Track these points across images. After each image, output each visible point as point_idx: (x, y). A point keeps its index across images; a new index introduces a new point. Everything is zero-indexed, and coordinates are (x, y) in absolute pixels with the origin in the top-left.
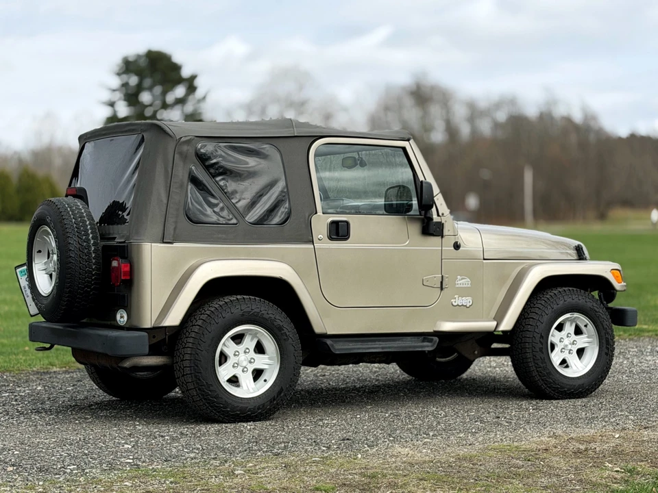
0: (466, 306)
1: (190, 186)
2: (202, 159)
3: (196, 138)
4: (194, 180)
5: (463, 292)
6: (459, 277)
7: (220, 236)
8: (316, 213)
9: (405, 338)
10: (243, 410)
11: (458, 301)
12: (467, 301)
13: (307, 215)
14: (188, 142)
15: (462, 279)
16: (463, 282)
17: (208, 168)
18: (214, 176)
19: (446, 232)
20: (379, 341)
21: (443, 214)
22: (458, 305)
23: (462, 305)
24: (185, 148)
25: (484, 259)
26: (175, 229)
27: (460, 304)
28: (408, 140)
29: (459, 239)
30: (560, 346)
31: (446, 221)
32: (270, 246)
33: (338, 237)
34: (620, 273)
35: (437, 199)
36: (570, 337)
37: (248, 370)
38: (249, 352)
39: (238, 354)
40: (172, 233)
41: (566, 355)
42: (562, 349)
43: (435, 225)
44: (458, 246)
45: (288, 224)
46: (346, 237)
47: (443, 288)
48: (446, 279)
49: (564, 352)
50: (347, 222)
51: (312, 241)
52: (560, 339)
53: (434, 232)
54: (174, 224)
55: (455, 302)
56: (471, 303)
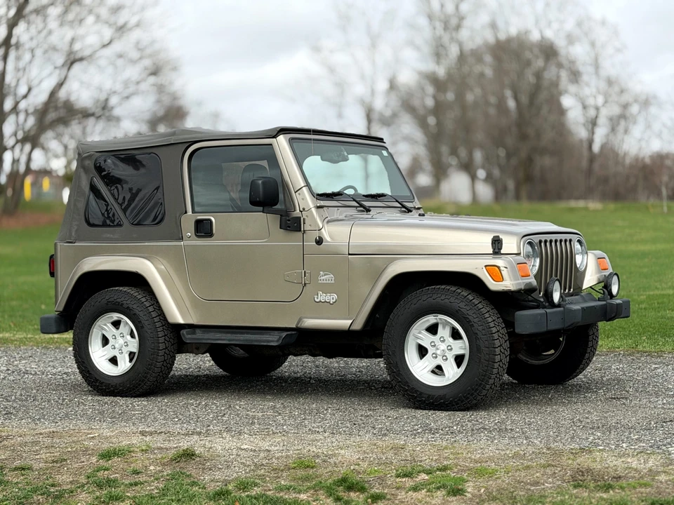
0: (329, 302)
1: (92, 196)
2: (99, 169)
3: (95, 154)
4: (93, 189)
5: (327, 289)
6: (321, 273)
7: (108, 236)
8: (186, 212)
9: (272, 333)
10: (108, 385)
11: (322, 297)
12: (332, 298)
13: (178, 215)
14: (89, 157)
15: (325, 275)
16: (327, 278)
17: (103, 178)
18: (107, 184)
19: (307, 227)
20: (248, 333)
21: (304, 209)
23: (326, 302)
24: (87, 162)
25: (349, 254)
26: (76, 231)
27: (323, 301)
28: (275, 137)
29: (322, 233)
30: (431, 350)
31: (307, 216)
32: (146, 244)
33: (203, 234)
34: (500, 270)
35: (299, 194)
36: (443, 341)
37: (122, 353)
38: (123, 336)
39: (115, 338)
40: (73, 234)
41: (439, 361)
42: (433, 354)
43: (289, 220)
44: (319, 241)
45: (163, 224)
46: (209, 234)
47: (305, 284)
48: (307, 275)
49: (436, 357)
50: (210, 220)
51: (182, 239)
52: (431, 343)
53: (289, 227)
54: (76, 227)
55: (317, 298)
56: (334, 301)
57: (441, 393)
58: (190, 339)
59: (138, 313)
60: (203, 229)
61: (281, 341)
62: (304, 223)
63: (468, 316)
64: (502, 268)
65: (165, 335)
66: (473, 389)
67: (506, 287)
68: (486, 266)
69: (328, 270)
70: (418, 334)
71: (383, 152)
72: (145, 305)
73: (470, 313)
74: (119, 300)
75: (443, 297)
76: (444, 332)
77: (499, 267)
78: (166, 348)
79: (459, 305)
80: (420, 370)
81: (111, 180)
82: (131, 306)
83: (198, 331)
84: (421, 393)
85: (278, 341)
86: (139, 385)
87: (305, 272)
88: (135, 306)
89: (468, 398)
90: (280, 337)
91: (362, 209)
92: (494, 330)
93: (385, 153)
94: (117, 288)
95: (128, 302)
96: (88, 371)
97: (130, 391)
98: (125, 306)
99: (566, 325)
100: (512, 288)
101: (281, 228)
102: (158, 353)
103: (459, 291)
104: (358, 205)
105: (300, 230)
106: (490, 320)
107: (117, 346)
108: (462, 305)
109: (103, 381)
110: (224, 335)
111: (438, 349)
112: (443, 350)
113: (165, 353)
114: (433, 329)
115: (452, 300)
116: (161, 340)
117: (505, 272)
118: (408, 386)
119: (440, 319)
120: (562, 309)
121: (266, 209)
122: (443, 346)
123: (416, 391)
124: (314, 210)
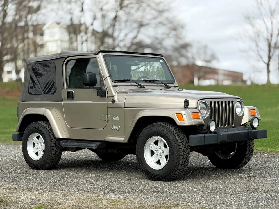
0: (117, 130)
1: (31, 81)
2: (33, 70)
3: (32, 63)
5: (116, 123)
6: (114, 116)
7: (36, 99)
8: (64, 89)
10: (34, 165)
11: (114, 127)
12: (118, 127)
13: (61, 89)
14: (30, 64)
15: (116, 117)
16: (116, 118)
17: (35, 73)
18: (36, 76)
19: (109, 95)
20: (87, 143)
21: (107, 87)
22: (114, 129)
23: (116, 129)
24: (29, 67)
25: (125, 108)
26: (25, 97)
27: (115, 129)
28: (97, 54)
29: (114, 98)
30: (156, 153)
31: (108, 90)
32: (49, 102)
33: (70, 98)
34: (182, 116)
35: (106, 80)
36: (161, 148)
37: (40, 150)
38: (40, 143)
39: (38, 144)
40: (24, 98)
41: (159, 158)
42: (157, 154)
43: (101, 92)
44: (113, 102)
45: (56, 93)
46: (72, 98)
47: (108, 121)
48: (108, 117)
49: (158, 156)
50: (72, 92)
51: (62, 100)
52: (156, 149)
53: (101, 95)
54: (25, 95)
55: (112, 128)
56: (119, 129)
57: (158, 173)
58: (63, 145)
59: (44, 133)
60: (70, 96)
61: (97, 147)
62: (107, 93)
63: (169, 137)
64: (183, 115)
65: (56, 143)
66: (171, 171)
67: (184, 124)
68: (176, 114)
69: (117, 115)
70: (150, 145)
71: (160, 61)
72: (47, 130)
73: (170, 136)
74: (37, 127)
75: (159, 128)
76: (161, 144)
77: (181, 114)
78: (56, 149)
79: (165, 132)
80: (151, 161)
81: (38, 74)
82: (41, 130)
83: (69, 141)
84: (150, 173)
85: (96, 147)
86: (45, 165)
87: (108, 115)
88: (43, 130)
89: (169, 175)
90: (97, 145)
91: (140, 87)
92: (180, 144)
93: (162, 61)
94: (37, 122)
95: (41, 128)
96: (27, 158)
97: (42, 167)
98: (40, 130)
99: (218, 142)
100: (187, 124)
101: (98, 96)
102: (52, 151)
103: (166, 125)
104: (138, 85)
105: (106, 97)
106: (179, 139)
107: (38, 147)
108: (167, 132)
109: (32, 162)
110: (78, 143)
111: (158, 152)
112: (160, 153)
113: (55, 151)
114: (156, 143)
115: (163, 129)
116: (54, 145)
117: (184, 117)
118: (145, 169)
119: (158, 138)
120: (216, 134)
121: (91, 87)
122: (160, 151)
123: (148, 172)
124: (111, 88)
